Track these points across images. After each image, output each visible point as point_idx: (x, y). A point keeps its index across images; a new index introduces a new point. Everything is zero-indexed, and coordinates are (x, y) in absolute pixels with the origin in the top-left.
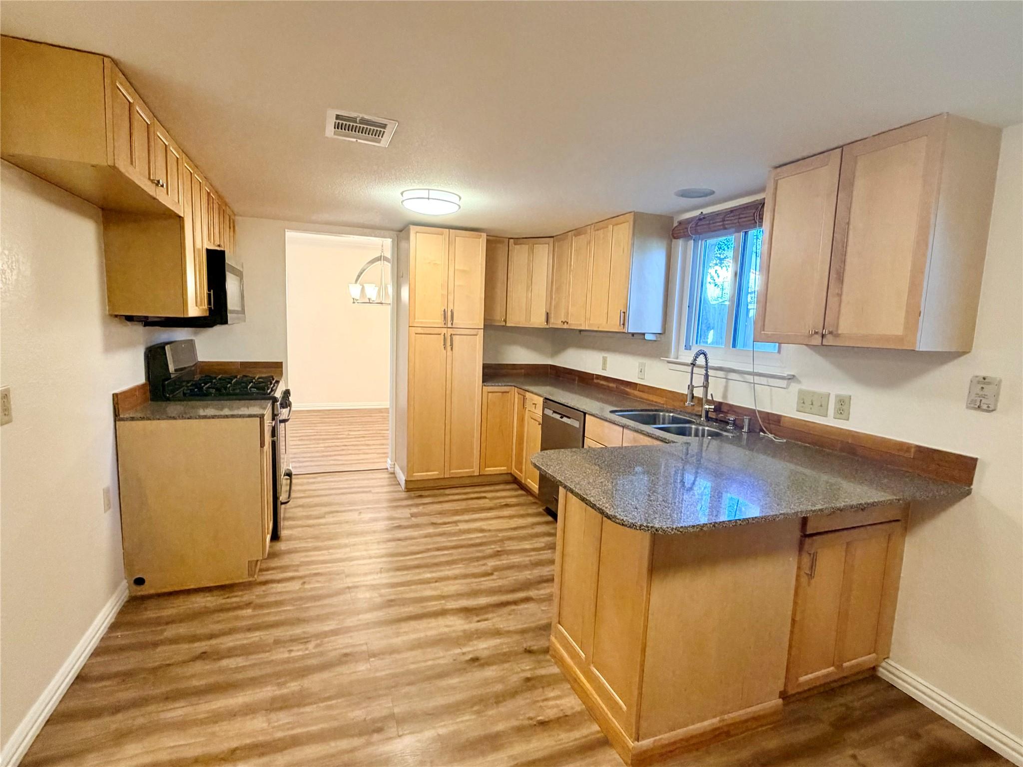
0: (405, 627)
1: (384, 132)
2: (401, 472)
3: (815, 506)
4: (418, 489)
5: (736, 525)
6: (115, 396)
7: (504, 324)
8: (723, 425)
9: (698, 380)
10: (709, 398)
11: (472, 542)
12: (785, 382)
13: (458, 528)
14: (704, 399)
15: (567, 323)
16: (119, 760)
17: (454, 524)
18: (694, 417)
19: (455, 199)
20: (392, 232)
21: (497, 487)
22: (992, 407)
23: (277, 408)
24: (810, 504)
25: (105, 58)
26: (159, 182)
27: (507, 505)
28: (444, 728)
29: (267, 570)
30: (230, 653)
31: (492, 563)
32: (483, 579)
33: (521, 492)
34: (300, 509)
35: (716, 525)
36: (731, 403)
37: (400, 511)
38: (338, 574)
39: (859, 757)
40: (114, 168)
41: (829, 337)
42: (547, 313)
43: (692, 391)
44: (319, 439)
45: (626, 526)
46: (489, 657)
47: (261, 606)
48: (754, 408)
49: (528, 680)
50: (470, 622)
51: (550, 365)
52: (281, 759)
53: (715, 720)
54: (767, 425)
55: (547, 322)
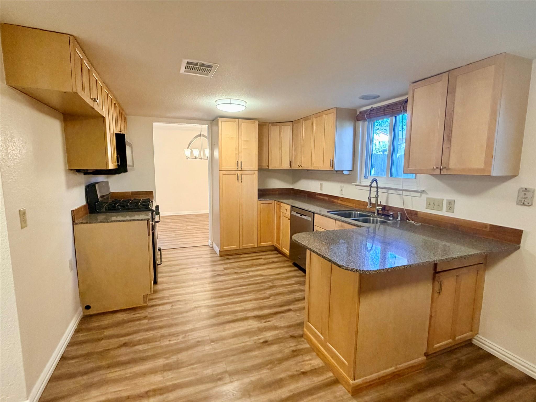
0: (228, 326)
1: (211, 70)
2: (216, 246)
3: (443, 257)
4: (226, 255)
5: (404, 268)
6: (73, 212)
7: (267, 168)
8: (387, 217)
9: (373, 194)
10: (379, 203)
11: (257, 282)
12: (420, 193)
13: (248, 275)
14: (376, 204)
15: (301, 166)
16: (89, 399)
17: (247, 273)
18: (371, 213)
19: (244, 104)
20: (208, 122)
21: (267, 253)
22: (530, 204)
23: (154, 215)
24: (440, 256)
25: (70, 36)
26: (95, 99)
27: (273, 262)
28: (254, 377)
29: (152, 299)
30: (139, 343)
31: (268, 292)
32: (265, 301)
33: (280, 255)
34: (166, 267)
35: (395, 268)
36: (390, 205)
37: (218, 267)
38: (190, 300)
39: (466, 384)
40: (76, 93)
41: (444, 170)
42: (290, 162)
43: (370, 200)
44: (172, 231)
45: (349, 270)
46: (272, 340)
47: (152, 318)
48: (403, 208)
49: (293, 351)
50: (261, 323)
51: (292, 189)
52: (171, 396)
53: (393, 368)
54: (410, 216)
55: (290, 166)
